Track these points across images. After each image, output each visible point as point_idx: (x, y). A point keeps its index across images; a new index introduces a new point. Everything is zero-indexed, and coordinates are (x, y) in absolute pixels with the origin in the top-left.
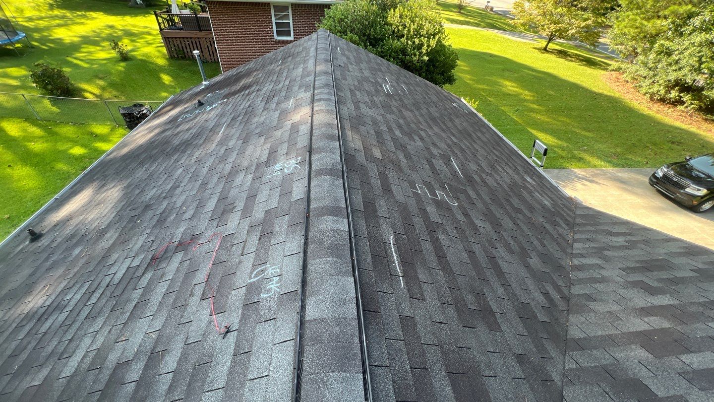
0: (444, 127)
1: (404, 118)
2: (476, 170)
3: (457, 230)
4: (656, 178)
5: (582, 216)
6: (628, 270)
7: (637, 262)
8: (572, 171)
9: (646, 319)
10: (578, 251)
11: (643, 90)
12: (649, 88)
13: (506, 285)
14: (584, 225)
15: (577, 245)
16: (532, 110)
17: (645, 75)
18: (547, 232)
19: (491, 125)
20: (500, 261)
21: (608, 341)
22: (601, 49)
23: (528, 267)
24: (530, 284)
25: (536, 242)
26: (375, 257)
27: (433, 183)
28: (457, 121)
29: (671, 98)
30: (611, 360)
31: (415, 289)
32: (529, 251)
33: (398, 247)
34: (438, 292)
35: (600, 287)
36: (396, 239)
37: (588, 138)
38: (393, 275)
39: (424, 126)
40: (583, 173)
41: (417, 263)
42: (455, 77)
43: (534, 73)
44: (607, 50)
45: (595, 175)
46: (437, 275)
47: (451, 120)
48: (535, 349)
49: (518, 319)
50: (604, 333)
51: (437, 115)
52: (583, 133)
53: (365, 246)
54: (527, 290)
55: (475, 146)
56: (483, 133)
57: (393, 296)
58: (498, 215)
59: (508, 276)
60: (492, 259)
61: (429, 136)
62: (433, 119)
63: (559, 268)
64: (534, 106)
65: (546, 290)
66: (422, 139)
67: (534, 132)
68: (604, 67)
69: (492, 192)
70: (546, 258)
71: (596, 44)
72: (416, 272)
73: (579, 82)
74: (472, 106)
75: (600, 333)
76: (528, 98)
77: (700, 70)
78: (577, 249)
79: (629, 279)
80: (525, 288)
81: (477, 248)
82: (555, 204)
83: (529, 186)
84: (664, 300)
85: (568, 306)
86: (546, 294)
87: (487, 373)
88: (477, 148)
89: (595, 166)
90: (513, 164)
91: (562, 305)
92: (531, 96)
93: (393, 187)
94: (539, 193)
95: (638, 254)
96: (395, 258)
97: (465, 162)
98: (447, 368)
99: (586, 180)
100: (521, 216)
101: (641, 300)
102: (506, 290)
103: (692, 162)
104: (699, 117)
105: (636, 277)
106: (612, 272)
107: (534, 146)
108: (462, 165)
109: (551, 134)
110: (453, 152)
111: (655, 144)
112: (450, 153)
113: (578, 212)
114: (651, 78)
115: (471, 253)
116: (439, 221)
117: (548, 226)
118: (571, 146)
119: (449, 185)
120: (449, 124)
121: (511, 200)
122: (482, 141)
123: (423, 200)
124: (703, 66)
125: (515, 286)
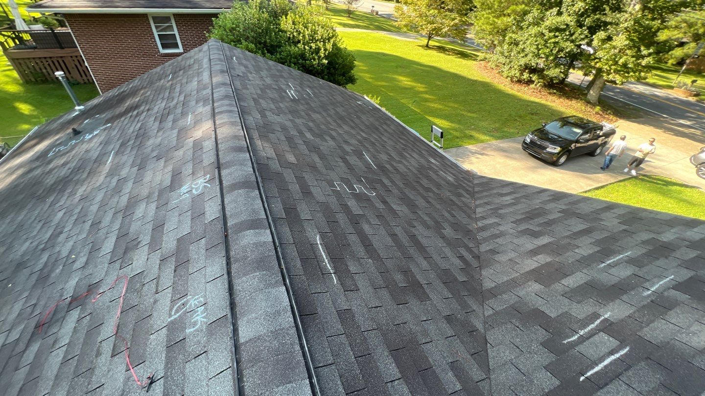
0: (353, 125)
1: (313, 121)
2: (387, 160)
3: (378, 218)
4: (526, 144)
5: (478, 185)
6: (517, 222)
7: (522, 214)
8: (467, 148)
9: (535, 259)
10: (480, 215)
11: (505, 76)
12: (509, 73)
13: (428, 257)
14: (482, 192)
15: (479, 210)
16: (427, 100)
17: (504, 62)
18: (454, 204)
19: (394, 117)
20: (419, 238)
21: (513, 284)
22: (469, 43)
23: (443, 237)
24: (447, 251)
25: (447, 215)
26: (304, 260)
27: (350, 178)
28: (364, 118)
29: (524, 79)
30: (517, 299)
31: (349, 282)
32: (442, 223)
33: (325, 246)
34: (370, 280)
35: (500, 241)
36: (322, 238)
37: (473, 118)
38: (324, 274)
39: (333, 125)
40: (475, 148)
41: (346, 257)
42: (356, 77)
43: (422, 68)
44: (473, 43)
45: (484, 149)
46: (367, 263)
47: (359, 118)
48: (459, 307)
49: (442, 285)
50: (508, 278)
51: (344, 114)
52: (469, 114)
53: (292, 252)
54: (445, 258)
55: (383, 138)
56: (388, 126)
57: (328, 294)
58: (412, 197)
59: (428, 249)
60: (413, 237)
61: (340, 134)
62: (342, 118)
63: (468, 233)
64: (427, 96)
65: (461, 254)
66: (333, 138)
67: (431, 119)
68: (473, 58)
69: (403, 177)
70: (456, 227)
71: (465, 39)
72: (347, 266)
73: (458, 72)
74: (375, 102)
75: (505, 279)
76: (421, 89)
77: (539, 55)
78: (480, 213)
79: (519, 229)
80: (444, 256)
81: (398, 231)
82: (457, 179)
83: (434, 167)
84: (545, 240)
85: (480, 263)
86: (461, 258)
87: (424, 341)
88: (385, 140)
89: (482, 141)
90: (418, 149)
91: (475, 263)
92: (423, 88)
93: (312, 189)
94: (442, 171)
95: (522, 207)
96: (324, 257)
97: (376, 154)
98: (388, 347)
99: (478, 154)
100: (431, 194)
101: (530, 244)
102: (428, 262)
103: (547, 128)
104: (545, 92)
105: (523, 227)
106: (507, 227)
107: (432, 131)
108: (374, 157)
109: (445, 119)
110: (364, 146)
111: (520, 117)
112: (362, 148)
113: (476, 182)
114: (508, 64)
115: (393, 236)
116: (361, 213)
117: (454, 198)
118: (462, 127)
119: (365, 178)
120: (357, 121)
121: (421, 182)
122: (389, 133)
123: (343, 196)
124: (540, 52)
125: (435, 257)
